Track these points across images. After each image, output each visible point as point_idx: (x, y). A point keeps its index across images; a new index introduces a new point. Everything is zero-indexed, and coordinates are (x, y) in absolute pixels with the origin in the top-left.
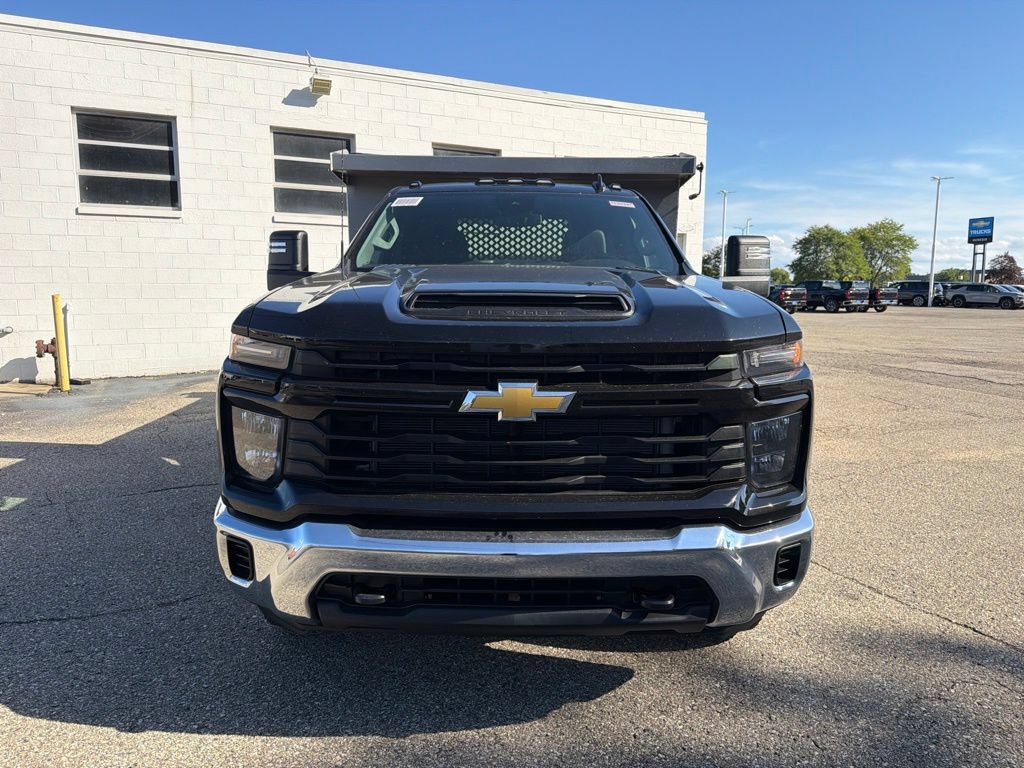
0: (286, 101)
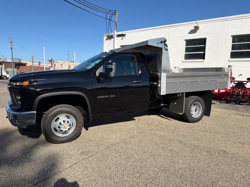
0: (189, 33)
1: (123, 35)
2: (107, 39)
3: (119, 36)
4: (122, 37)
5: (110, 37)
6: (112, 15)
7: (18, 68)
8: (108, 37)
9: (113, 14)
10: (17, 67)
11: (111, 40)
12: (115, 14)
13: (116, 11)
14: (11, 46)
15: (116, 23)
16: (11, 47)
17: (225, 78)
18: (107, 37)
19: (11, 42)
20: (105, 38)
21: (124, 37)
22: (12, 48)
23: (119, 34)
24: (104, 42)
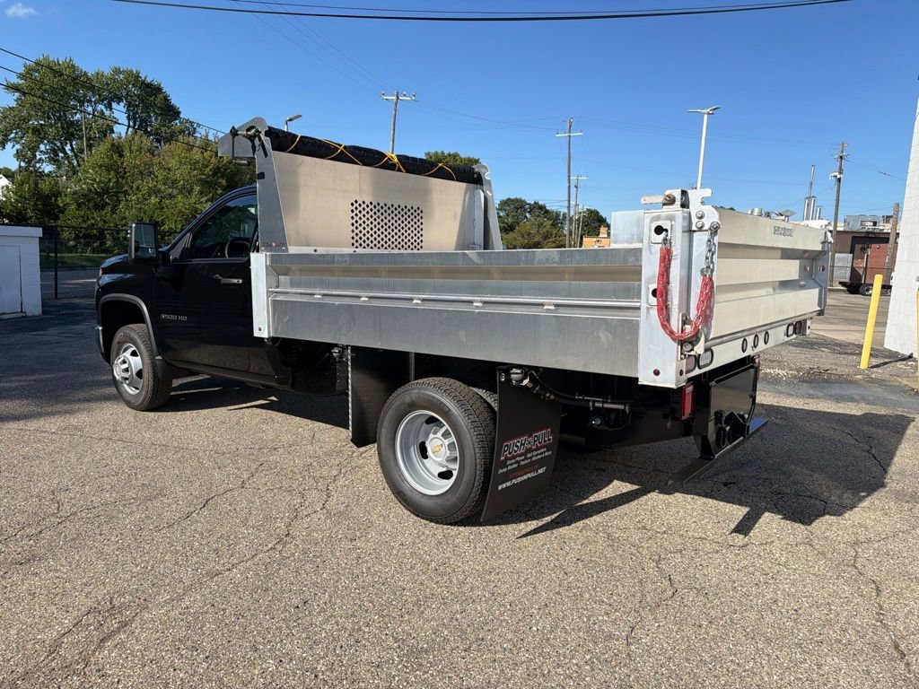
7: (864, 250)
10: (858, 247)
14: (837, 174)
16: (836, 176)
19: (841, 157)
22: (839, 180)
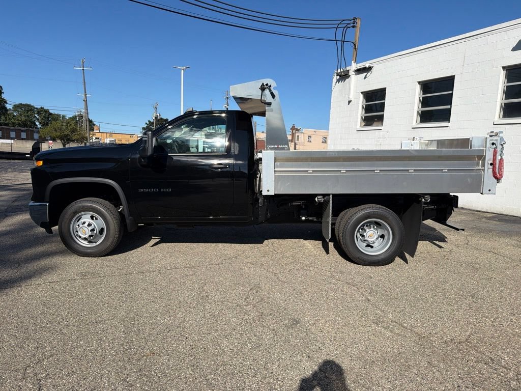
0: (514, 49)
1: (367, 70)
2: (338, 81)
3: (359, 71)
4: (366, 73)
5: (343, 75)
6: (345, 28)
8: (340, 76)
9: (349, 26)
11: (346, 81)
12: (353, 27)
13: (355, 19)
15: (355, 45)
17: (479, 166)
18: (338, 77)
20: (335, 78)
21: (369, 73)
23: (359, 68)
24: (333, 88)
